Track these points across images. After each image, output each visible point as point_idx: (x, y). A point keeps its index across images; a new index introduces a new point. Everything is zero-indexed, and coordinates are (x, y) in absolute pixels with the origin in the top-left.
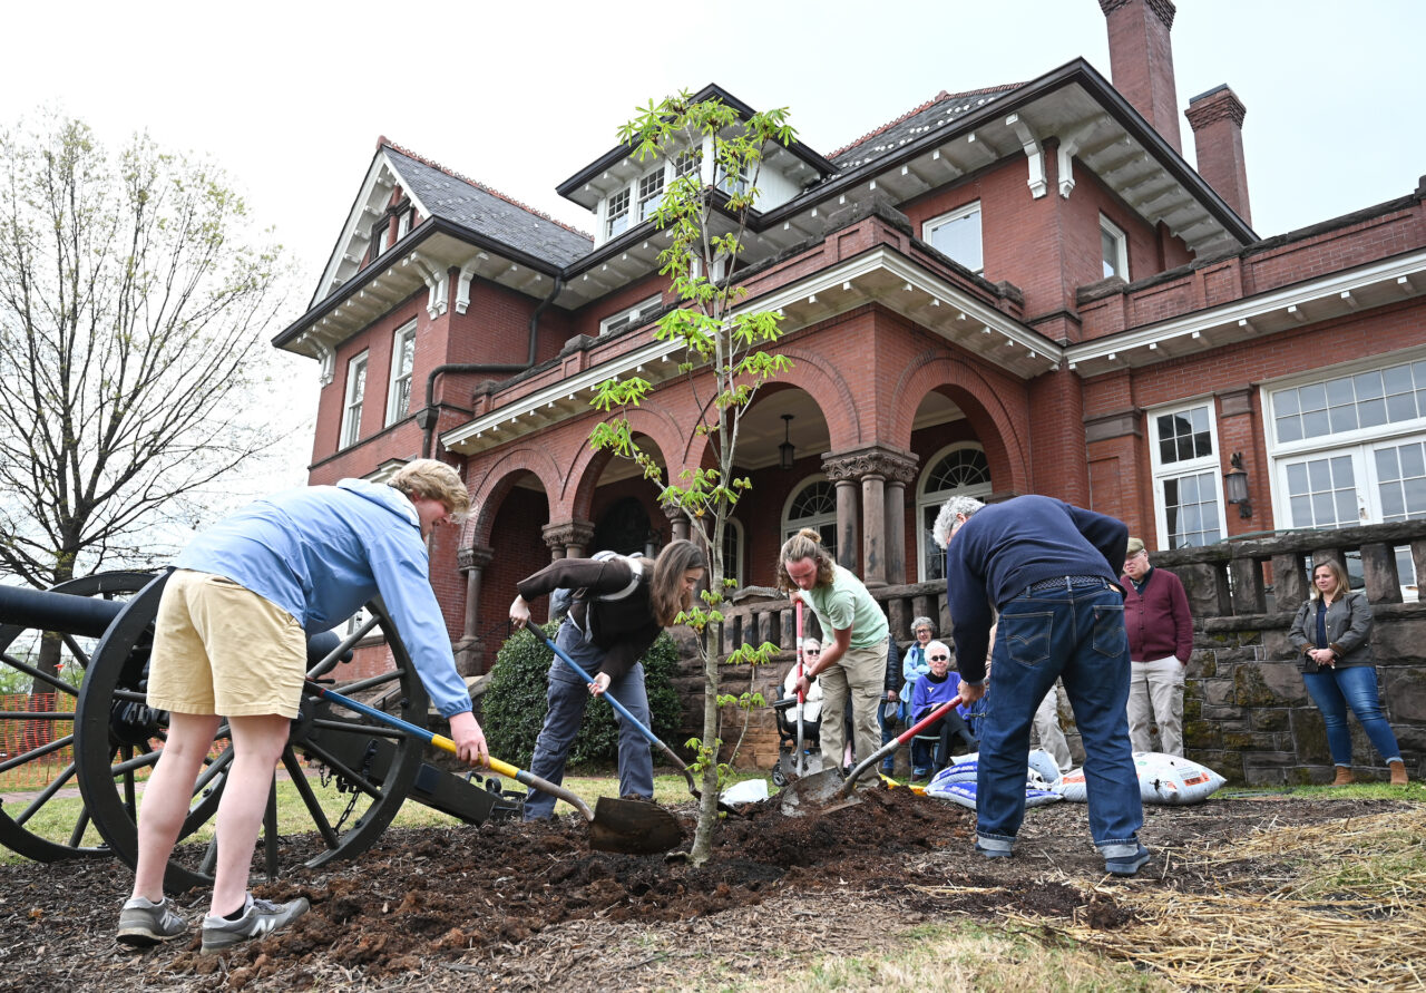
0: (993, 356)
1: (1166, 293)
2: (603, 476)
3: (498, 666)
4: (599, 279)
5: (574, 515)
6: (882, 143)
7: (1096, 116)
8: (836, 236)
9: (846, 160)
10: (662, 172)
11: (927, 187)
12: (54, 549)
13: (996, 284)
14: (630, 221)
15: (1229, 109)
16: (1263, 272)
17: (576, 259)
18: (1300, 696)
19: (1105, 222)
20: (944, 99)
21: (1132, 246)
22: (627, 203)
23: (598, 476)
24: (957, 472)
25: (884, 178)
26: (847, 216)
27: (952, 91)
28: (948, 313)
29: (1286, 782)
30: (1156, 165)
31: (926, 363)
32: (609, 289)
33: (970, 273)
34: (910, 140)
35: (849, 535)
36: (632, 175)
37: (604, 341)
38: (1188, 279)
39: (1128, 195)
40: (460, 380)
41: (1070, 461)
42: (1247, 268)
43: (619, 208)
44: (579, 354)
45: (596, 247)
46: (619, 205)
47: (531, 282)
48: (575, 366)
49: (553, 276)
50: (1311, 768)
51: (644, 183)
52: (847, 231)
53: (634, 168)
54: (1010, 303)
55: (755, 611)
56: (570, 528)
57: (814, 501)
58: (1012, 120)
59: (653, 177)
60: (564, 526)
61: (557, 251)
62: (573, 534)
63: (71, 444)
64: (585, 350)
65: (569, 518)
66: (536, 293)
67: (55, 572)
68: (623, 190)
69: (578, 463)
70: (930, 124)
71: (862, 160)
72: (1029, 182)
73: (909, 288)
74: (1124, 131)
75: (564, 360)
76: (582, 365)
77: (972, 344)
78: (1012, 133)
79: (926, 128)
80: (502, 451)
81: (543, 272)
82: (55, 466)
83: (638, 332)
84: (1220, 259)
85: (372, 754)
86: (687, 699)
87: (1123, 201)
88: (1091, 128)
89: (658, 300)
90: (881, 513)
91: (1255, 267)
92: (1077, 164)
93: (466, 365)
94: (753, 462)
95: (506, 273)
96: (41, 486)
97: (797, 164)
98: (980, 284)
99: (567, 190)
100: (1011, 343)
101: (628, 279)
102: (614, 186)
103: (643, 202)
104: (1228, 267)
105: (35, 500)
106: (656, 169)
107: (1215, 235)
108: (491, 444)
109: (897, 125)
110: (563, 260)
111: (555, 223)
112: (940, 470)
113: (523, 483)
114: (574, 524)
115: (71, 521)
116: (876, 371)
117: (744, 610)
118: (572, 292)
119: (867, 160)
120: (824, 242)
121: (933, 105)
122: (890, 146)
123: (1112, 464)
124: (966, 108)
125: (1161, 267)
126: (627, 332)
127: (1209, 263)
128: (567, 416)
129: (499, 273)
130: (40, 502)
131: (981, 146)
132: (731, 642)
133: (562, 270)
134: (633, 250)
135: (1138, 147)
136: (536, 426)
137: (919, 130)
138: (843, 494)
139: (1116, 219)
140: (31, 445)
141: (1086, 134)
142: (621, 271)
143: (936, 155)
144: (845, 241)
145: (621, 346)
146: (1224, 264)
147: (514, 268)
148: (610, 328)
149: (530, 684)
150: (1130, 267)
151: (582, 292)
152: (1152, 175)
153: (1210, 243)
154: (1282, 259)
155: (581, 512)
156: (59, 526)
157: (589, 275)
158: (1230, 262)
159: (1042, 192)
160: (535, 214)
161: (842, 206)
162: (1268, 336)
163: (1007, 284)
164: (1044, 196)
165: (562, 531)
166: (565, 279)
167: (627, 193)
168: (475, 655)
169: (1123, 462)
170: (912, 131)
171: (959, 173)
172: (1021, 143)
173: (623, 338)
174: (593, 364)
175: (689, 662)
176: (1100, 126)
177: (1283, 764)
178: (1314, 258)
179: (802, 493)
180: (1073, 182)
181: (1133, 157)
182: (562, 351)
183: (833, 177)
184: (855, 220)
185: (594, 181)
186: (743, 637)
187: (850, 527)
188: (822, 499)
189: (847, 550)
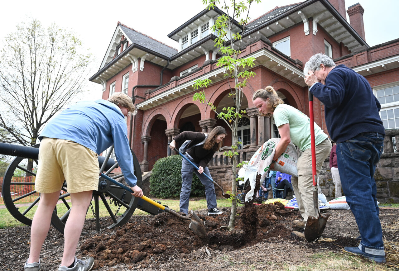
0: (294, 81)
1: (345, 62)
2: (182, 116)
3: (154, 169)
4: (180, 61)
5: (174, 127)
6: (260, 21)
7: (324, 11)
8: (250, 46)
9: (249, 26)
10: (197, 30)
11: (274, 33)
12: (31, 137)
13: (295, 60)
14: (188, 44)
15: (360, 10)
16: (374, 55)
17: (173, 55)
18: (391, 177)
19: (326, 42)
20: (277, 9)
21: (333, 49)
22: (187, 39)
23: (181, 116)
25: (261, 30)
26: (253, 41)
27: (279, 6)
28: (282, 68)
29: (386, 202)
30: (341, 25)
31: (275, 83)
32: (183, 63)
33: (287, 57)
34: (269, 19)
35: (254, 132)
36: (189, 31)
37: (182, 78)
38: (351, 58)
39: (332, 34)
40: (141, 89)
41: (316, 111)
42: (369, 54)
43: (185, 41)
44: (175, 82)
45: (178, 52)
46: (185, 40)
47: (161, 62)
48: (174, 85)
49: (167, 60)
50: (394, 198)
51: (192, 33)
52: (253, 45)
53: (189, 29)
54: (299, 66)
56: (173, 130)
58: (299, 12)
59: (195, 32)
60: (171, 130)
61: (168, 53)
62: (174, 132)
63: (35, 108)
64: (177, 80)
65: (173, 128)
66: (162, 65)
67: (31, 143)
68: (186, 36)
69: (175, 112)
70: (274, 15)
71: (254, 26)
72: (304, 31)
73: (271, 61)
74: (332, 15)
75: (171, 83)
76: (176, 85)
77: (288, 77)
78: (299, 16)
79: (273, 16)
80: (153, 109)
81: (164, 59)
82: (30, 115)
83: (192, 75)
84: (361, 52)
85: (124, 195)
87: (330, 36)
88: (323, 14)
89: (196, 66)
90: (263, 125)
91: (372, 54)
92: (318, 26)
93: (143, 85)
95: (154, 59)
96: (27, 120)
97: (235, 27)
98: (290, 60)
99: (170, 36)
100: (300, 77)
101: (188, 61)
102: (183, 34)
103: (192, 39)
104: (364, 54)
105: (25, 124)
106: (195, 29)
107: (357, 46)
108: (151, 107)
109: (263, 16)
110: (170, 55)
111: (166, 46)
113: (159, 118)
114: (174, 129)
115: (35, 129)
116: (262, 85)
117: (223, 153)
118: (172, 65)
119: (256, 26)
120: (246, 48)
121: (274, 10)
122: (263, 22)
124: (285, 10)
125: (341, 55)
126: (189, 75)
127: (358, 53)
128: (172, 99)
129: (152, 59)
130: (27, 124)
131: (290, 20)
132: (220, 162)
133: (169, 58)
134: (189, 52)
135: (336, 20)
136: (163, 102)
137: (271, 17)
138: (252, 120)
139: (329, 41)
140: (24, 109)
141: (321, 16)
142: (186, 58)
143: (277, 23)
144: (252, 48)
145: (187, 79)
146: (362, 53)
147: (156, 58)
148: (183, 74)
149: (163, 174)
150: (333, 55)
151: (175, 64)
152: (340, 28)
153: (356, 48)
154: (380, 51)
155: (176, 126)
156: (32, 131)
157: (177, 60)
158: (364, 52)
159: (308, 33)
160: (161, 43)
161: (249, 39)
162: (375, 74)
163: (298, 60)
164: (309, 35)
165: (171, 131)
166: (170, 61)
167: (187, 36)
168: (146, 166)
170: (269, 17)
171: (283, 28)
172: (302, 19)
173: (187, 77)
174: (179, 84)
176: (325, 14)
177: (385, 197)
178: (389, 51)
180: (317, 30)
181: (334, 23)
182: (170, 81)
183: (246, 31)
184: (255, 41)
185: (178, 33)
186: (223, 161)
187: (254, 129)
188: (243, 122)
189: (253, 136)
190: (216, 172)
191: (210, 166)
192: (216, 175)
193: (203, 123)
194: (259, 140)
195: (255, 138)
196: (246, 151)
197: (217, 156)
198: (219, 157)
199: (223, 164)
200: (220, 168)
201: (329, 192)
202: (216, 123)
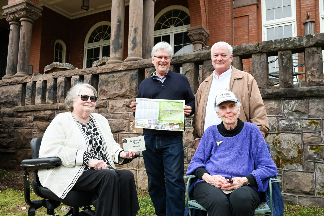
24: (170, 21)
35: (118, 26)
41: (228, 15)
55: (56, 77)
57: (100, 35)
86: (12, 131)
94: (72, 14)
112: (162, 19)
117: (49, 77)
123: (245, 19)
132: (40, 96)
169: (250, 18)
175: (14, 108)
179: (95, 30)
186: (47, 93)
187: (119, 21)
188: (103, 34)
189: (117, 36)
190: (31, 118)
191: (20, 106)
192: (32, 124)
193: (10, 10)
194: (130, 45)
195: (121, 41)
196: (98, 72)
197: (35, 82)
198: (39, 85)
199: (47, 100)
200: (40, 111)
201: (313, 182)
202: (41, 14)
